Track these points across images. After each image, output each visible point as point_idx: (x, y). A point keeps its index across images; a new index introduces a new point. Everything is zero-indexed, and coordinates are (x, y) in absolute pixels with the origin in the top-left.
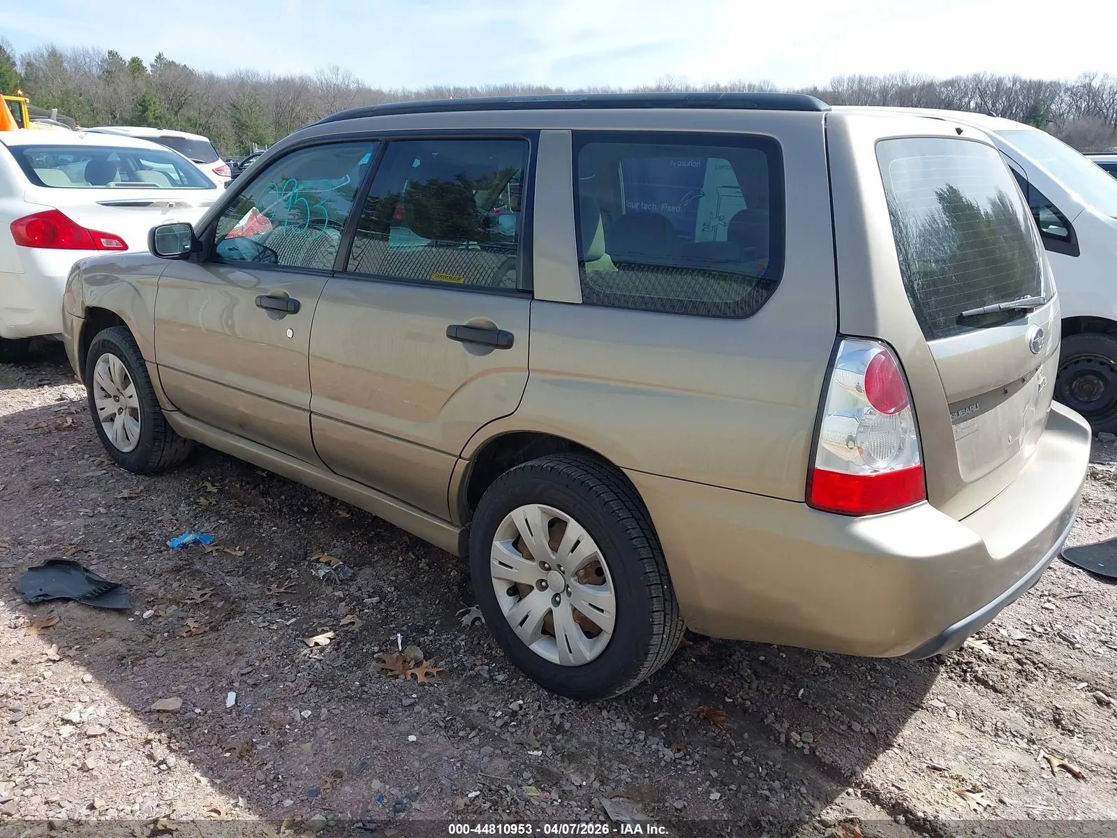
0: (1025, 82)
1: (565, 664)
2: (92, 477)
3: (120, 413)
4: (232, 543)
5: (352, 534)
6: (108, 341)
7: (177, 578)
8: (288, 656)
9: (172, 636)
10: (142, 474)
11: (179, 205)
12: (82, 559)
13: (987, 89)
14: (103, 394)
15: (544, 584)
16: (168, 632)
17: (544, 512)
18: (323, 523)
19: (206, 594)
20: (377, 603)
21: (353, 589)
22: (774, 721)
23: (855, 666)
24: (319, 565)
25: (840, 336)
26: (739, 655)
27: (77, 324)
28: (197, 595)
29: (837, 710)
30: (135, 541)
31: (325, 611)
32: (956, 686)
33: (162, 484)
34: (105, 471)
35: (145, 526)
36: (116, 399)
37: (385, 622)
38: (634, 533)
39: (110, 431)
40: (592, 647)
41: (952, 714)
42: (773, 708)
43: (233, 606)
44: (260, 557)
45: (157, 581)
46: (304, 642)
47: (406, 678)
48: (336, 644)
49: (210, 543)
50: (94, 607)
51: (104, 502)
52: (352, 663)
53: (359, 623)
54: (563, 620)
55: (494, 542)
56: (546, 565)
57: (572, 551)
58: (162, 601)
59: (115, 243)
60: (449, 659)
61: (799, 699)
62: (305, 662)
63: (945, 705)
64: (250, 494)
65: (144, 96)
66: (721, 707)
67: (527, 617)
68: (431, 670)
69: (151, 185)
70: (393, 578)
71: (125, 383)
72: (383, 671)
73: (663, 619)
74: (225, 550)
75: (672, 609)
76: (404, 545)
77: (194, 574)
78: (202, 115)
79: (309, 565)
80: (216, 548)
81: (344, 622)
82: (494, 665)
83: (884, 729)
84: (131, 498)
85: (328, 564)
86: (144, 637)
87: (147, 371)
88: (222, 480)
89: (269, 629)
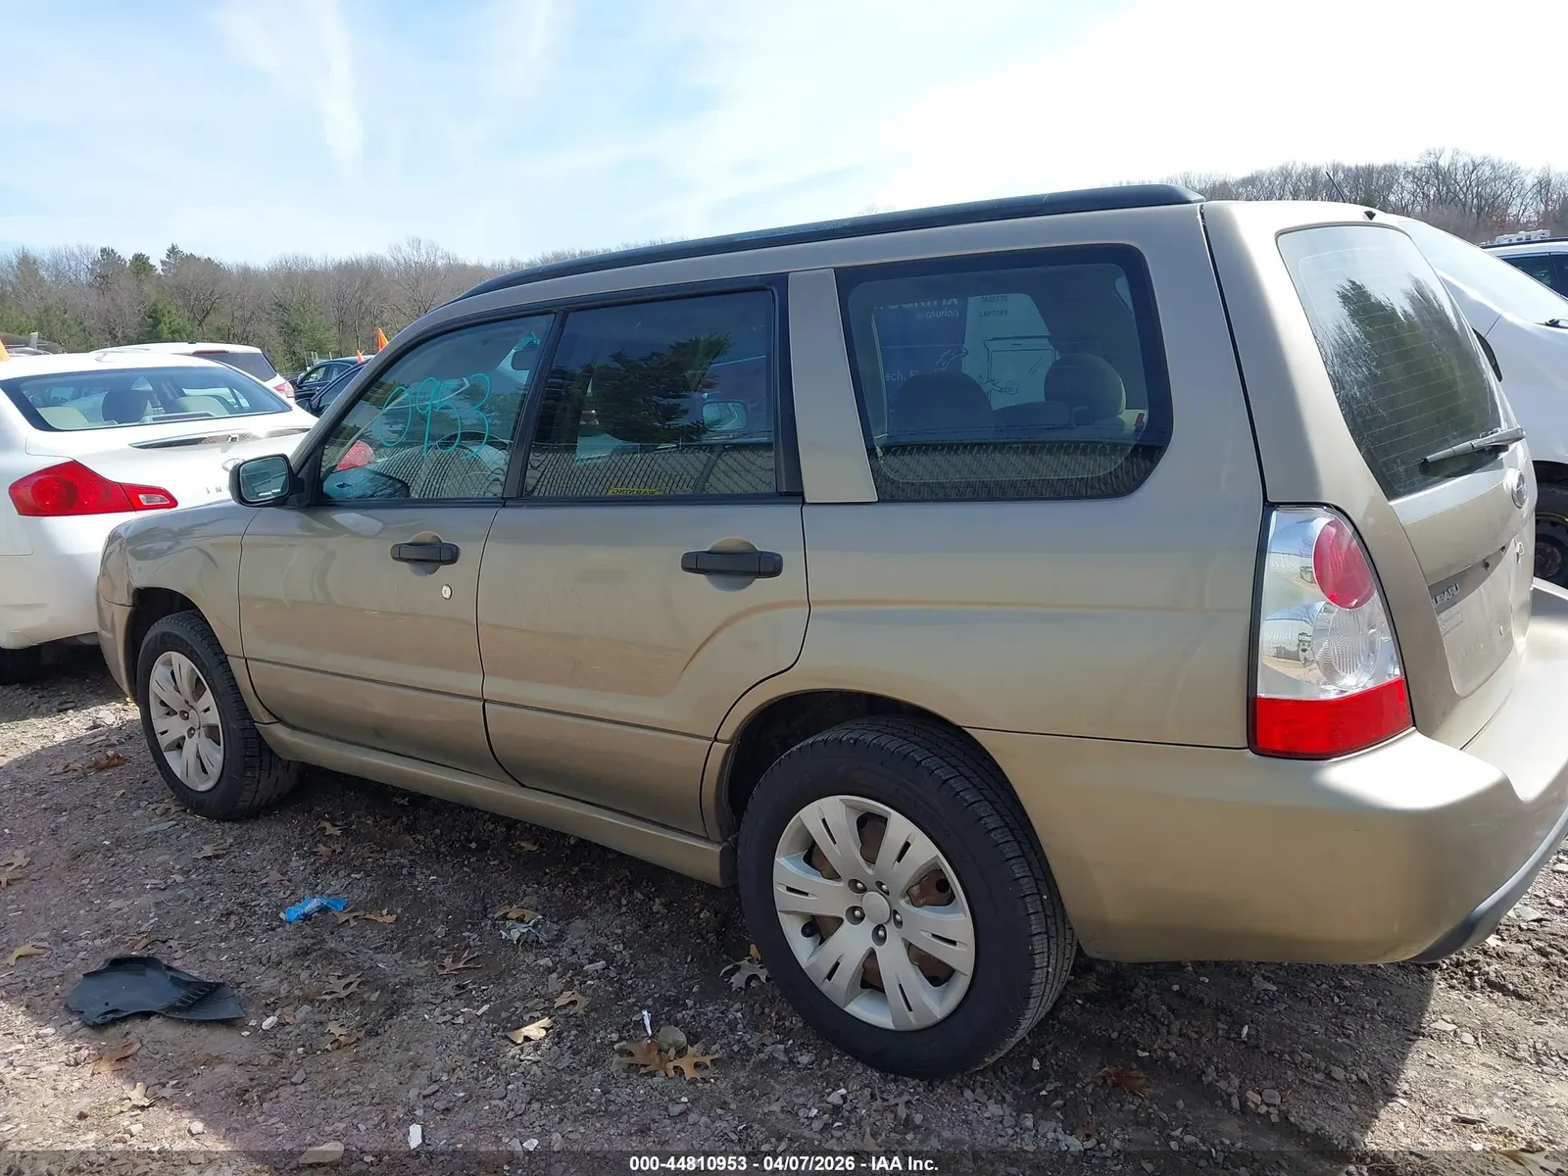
0: (1350, 169)
1: (900, 1029)
2: (156, 832)
3: (191, 736)
4: (377, 905)
5: (546, 874)
6: (169, 635)
7: (306, 964)
8: (491, 1062)
9: (310, 1051)
10: (228, 821)
11: (244, 437)
12: (160, 953)
13: (1299, 184)
14: (164, 710)
15: (857, 913)
16: (303, 1046)
17: (849, 806)
18: (501, 862)
19: (351, 983)
20: (603, 969)
21: (565, 953)
22: (1216, 1078)
23: (1312, 985)
24: (509, 924)
25: (1269, 506)
26: (1143, 986)
27: (120, 616)
28: (338, 986)
29: (1303, 1050)
30: (233, 918)
31: (529, 989)
32: (1462, 998)
33: (259, 831)
34: (174, 822)
35: (245, 895)
36: (185, 716)
37: (619, 996)
38: (991, 822)
39: (175, 762)
40: (942, 999)
41: (1468, 1038)
42: (1209, 1059)
43: (395, 996)
44: (419, 921)
45: (274, 972)
46: (507, 1037)
47: (667, 1075)
48: (556, 1035)
49: (345, 908)
50: (188, 1020)
51: (178, 867)
52: (584, 1060)
53: (583, 1002)
54: (894, 963)
55: (776, 859)
56: (859, 885)
57: (899, 859)
58: (288, 1001)
59: (158, 499)
60: (725, 1041)
61: (1244, 1042)
62: (515, 1067)
63: (1455, 1027)
64: (390, 832)
65: (155, 304)
66: (1134, 1065)
67: (837, 964)
68: (701, 1059)
69: (201, 415)
70: (619, 931)
71: (198, 690)
72: (632, 1068)
73: (1046, 945)
74: (367, 917)
75: (1057, 929)
76: (624, 882)
77: (330, 956)
78: (236, 322)
79: (494, 925)
80: (355, 914)
81: (561, 1001)
82: (791, 1042)
83: (1378, 1073)
84: (217, 857)
85: (520, 920)
86: (270, 1057)
87: (231, 670)
88: (345, 816)
89: (454, 1024)
